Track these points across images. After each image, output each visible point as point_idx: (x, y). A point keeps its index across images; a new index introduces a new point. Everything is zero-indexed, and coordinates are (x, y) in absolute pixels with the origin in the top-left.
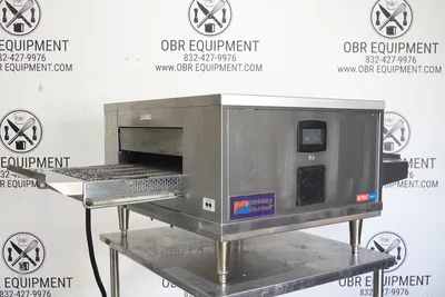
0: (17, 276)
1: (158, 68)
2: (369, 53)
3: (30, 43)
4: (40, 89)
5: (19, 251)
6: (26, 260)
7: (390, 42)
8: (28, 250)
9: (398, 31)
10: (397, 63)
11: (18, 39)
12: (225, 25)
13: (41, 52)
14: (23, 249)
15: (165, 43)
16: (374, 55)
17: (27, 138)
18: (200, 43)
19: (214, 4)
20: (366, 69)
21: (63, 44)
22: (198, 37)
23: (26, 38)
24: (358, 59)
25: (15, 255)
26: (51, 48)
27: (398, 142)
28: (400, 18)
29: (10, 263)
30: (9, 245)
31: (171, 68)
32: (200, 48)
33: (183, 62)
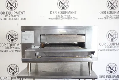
0: (11, 76)
1: (49, 19)
3: (15, 12)
4: (17, 25)
5: (12, 69)
6: (14, 72)
7: (112, 11)
8: (14, 69)
9: (114, 8)
10: (114, 17)
11: (11, 11)
12: (67, 7)
13: (18, 15)
14: (13, 69)
15: (51, 12)
16: (108, 14)
17: (14, 38)
18: (61, 12)
19: (64, 1)
20: (106, 18)
21: (23, 12)
22: (60, 10)
23: (13, 11)
24: (103, 16)
25: (11, 70)
26: (20, 14)
28: (115, 4)
29: (9, 73)
30: (9, 68)
31: (53, 19)
32: (61, 13)
33: (56, 17)
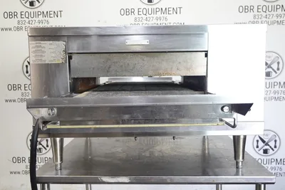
2: (256, 13)
27: (275, 72)
